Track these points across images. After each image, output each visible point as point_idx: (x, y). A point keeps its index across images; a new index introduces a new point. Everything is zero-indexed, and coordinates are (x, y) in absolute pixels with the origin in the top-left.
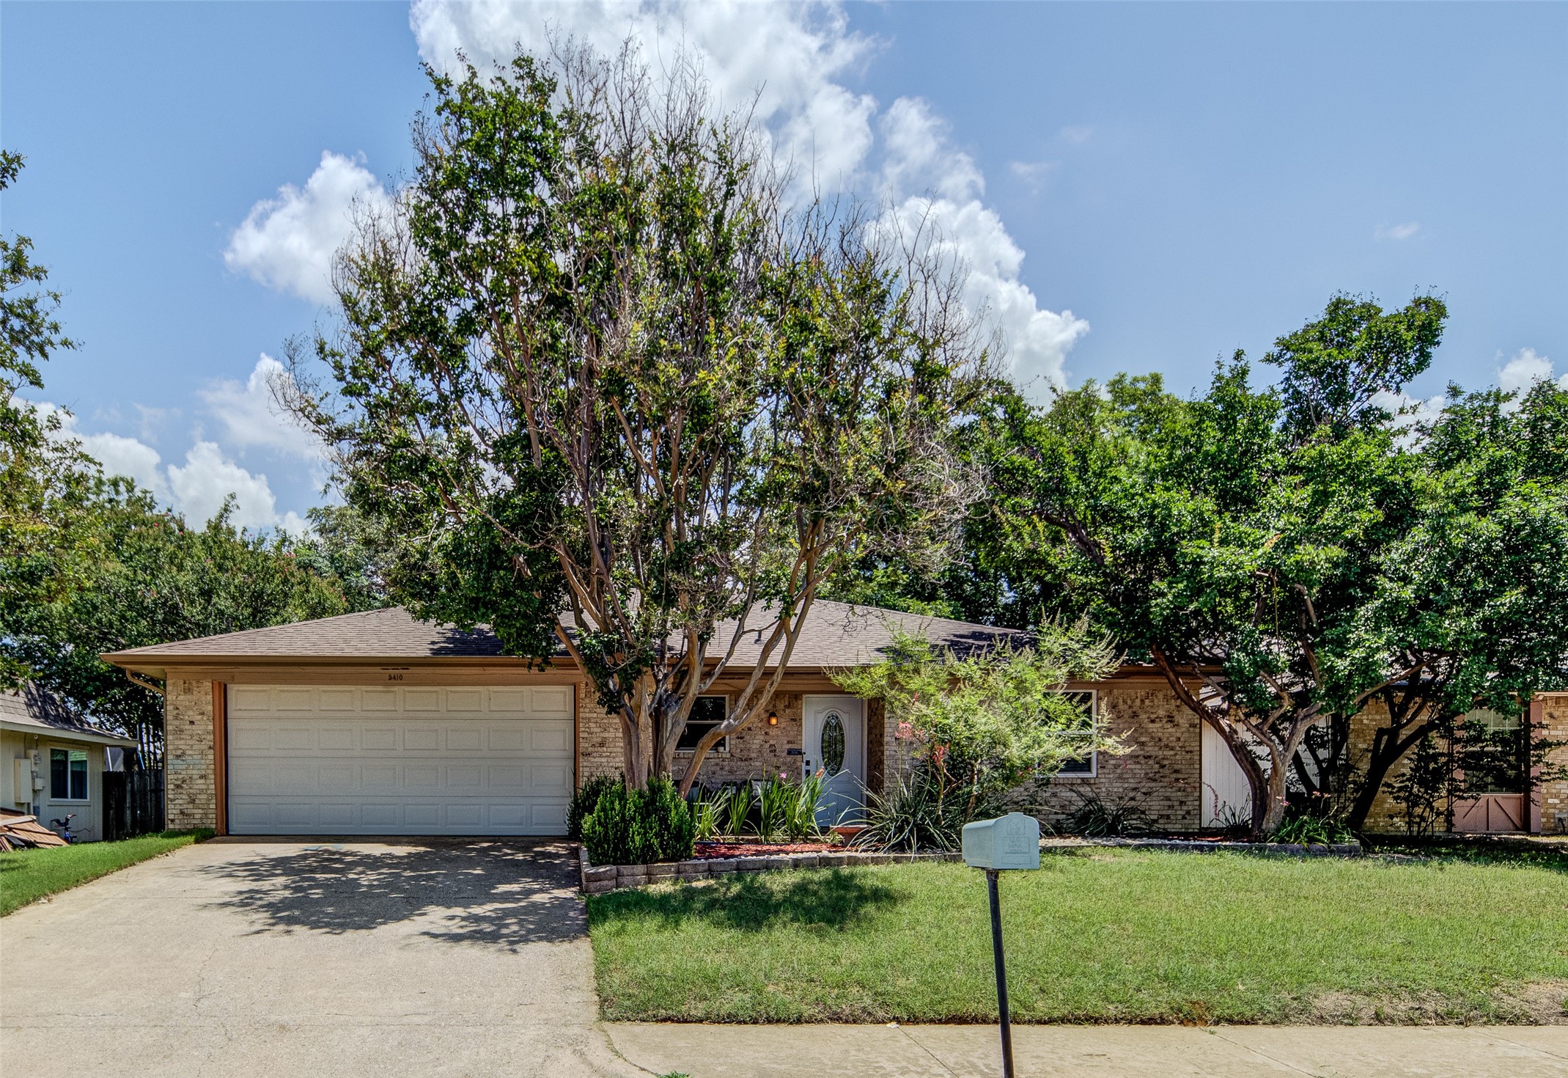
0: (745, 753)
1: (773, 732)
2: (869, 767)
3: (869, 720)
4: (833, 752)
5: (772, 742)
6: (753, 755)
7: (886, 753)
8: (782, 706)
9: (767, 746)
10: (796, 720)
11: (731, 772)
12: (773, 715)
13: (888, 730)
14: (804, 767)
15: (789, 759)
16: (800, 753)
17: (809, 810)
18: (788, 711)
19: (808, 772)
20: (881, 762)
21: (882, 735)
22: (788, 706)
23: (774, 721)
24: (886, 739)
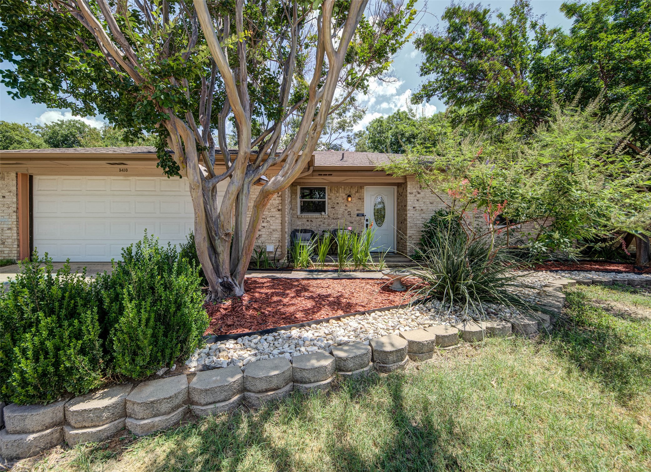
0: (336, 215)
1: (349, 205)
2: (398, 223)
3: (398, 199)
4: (380, 216)
5: (349, 210)
6: (339, 217)
7: (408, 215)
8: (354, 192)
9: (347, 212)
10: (361, 199)
11: (329, 225)
12: (349, 196)
13: (409, 203)
14: (365, 223)
15: (358, 218)
16: (363, 215)
17: (366, 249)
18: (357, 194)
19: (367, 225)
20: (405, 220)
21: (406, 206)
22: (357, 192)
23: (350, 199)
24: (408, 208)
